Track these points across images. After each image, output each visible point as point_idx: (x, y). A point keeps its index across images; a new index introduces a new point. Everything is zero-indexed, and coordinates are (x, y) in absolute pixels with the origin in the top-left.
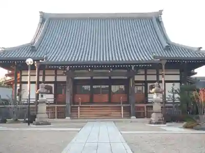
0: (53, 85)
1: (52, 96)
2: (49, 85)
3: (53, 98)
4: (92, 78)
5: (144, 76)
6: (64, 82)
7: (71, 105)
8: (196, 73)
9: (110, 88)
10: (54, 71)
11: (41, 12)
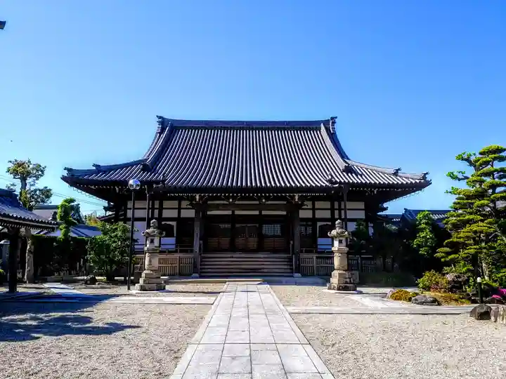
0: (174, 223)
1: (172, 240)
2: (168, 223)
3: (174, 243)
4: (233, 212)
5: (311, 211)
6: (191, 219)
7: (201, 254)
8: (386, 209)
9: (260, 228)
10: (176, 202)
11: (160, 117)
